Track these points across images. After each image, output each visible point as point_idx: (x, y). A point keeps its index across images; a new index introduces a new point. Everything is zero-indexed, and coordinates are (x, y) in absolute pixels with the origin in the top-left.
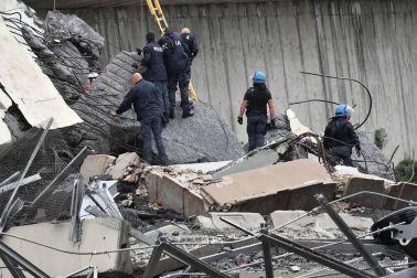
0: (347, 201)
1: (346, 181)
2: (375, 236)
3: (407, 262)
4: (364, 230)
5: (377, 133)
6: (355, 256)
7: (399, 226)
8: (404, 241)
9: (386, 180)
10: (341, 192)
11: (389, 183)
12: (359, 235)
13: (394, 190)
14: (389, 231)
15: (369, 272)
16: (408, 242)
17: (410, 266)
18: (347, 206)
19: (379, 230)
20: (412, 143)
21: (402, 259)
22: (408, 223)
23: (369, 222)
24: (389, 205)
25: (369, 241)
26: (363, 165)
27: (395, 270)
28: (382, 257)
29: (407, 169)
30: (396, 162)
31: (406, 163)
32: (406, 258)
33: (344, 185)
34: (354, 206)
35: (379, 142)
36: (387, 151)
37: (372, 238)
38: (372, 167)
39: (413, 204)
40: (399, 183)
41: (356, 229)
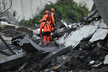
0: (4, 32)
1: (4, 26)
3: (22, 51)
4: (9, 41)
5: (14, 12)
6: (6, 49)
7: (19, 40)
8: (21, 44)
9: (16, 26)
10: (2, 30)
11: (17, 27)
12: (8, 43)
13: (18, 29)
14: (16, 41)
15: (10, 54)
16: (22, 45)
17: (23, 52)
18: (4, 34)
19: (13, 41)
20: (24, 15)
21: (20, 50)
22: (22, 39)
23: (11, 39)
24: (17, 33)
25: (11, 44)
26: (9, 21)
27: (18, 53)
28: (14, 49)
29: (23, 22)
30: (19, 20)
31: (22, 21)
32: (22, 49)
33: (3, 27)
34: (7, 34)
35: (14, 15)
36: (16, 17)
37: (11, 43)
38: (12, 22)
39: (24, 33)
40: (20, 27)
41: (7, 41)
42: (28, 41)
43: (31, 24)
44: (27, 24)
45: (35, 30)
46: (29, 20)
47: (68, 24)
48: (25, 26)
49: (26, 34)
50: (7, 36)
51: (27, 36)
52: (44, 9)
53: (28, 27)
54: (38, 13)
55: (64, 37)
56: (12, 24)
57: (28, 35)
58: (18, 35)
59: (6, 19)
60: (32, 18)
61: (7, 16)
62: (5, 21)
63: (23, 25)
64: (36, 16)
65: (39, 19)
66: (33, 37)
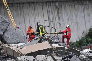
0: (55, 53)
1: (55, 48)
7: (69, 59)
10: (54, 51)
11: (66, 48)
13: (67, 50)
14: (66, 60)
18: (55, 54)
19: (64, 60)
20: (72, 38)
22: (71, 58)
23: (61, 58)
24: (66, 54)
26: (59, 43)
33: (54, 49)
34: (57, 54)
36: (65, 40)
38: (62, 44)
39: (72, 53)
40: (69, 48)
41: (58, 60)
42: (76, 60)
43: (78, 45)
44: (74, 46)
46: (76, 42)
48: (72, 47)
50: (58, 56)
51: (75, 56)
52: (89, 32)
53: (75, 48)
54: (84, 36)
56: (62, 46)
57: (75, 54)
58: (67, 55)
59: (57, 42)
61: (58, 39)
62: (56, 44)
65: (84, 41)
66: (80, 56)
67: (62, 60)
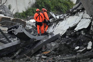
1: (1, 18)
2: (8, 32)
3: (17, 39)
4: (6, 31)
5: (9, 6)
6: (3, 38)
7: (14, 30)
8: (16, 33)
9: (11, 18)
11: (12, 18)
12: (4, 32)
13: (13, 20)
14: (12, 31)
15: (7, 42)
16: (17, 34)
17: (17, 40)
18: (1, 24)
19: (9, 31)
20: (18, 8)
21: (15, 38)
23: (7, 29)
26: (5, 14)
27: (14, 41)
28: (10, 38)
29: (17, 15)
30: (14, 13)
31: (16, 13)
32: (16, 38)
34: (3, 25)
35: (10, 8)
36: (11, 10)
37: (8, 33)
38: (7, 14)
39: (18, 24)
40: (14, 18)
41: (3, 30)
42: (22, 30)
43: (24, 15)
44: (20, 16)
45: (27, 21)
46: (22, 12)
47: (56, 16)
48: (19, 18)
49: (20, 25)
50: (4, 27)
51: (21, 26)
52: (35, 3)
53: (21, 19)
54: (30, 6)
55: (53, 26)
56: (8, 16)
58: (13, 25)
59: (3, 12)
60: (25, 11)
61: (4, 9)
62: (2, 14)
63: (17, 16)
64: (28, 9)
65: (30, 11)
66: (26, 27)
67: (8, 30)
